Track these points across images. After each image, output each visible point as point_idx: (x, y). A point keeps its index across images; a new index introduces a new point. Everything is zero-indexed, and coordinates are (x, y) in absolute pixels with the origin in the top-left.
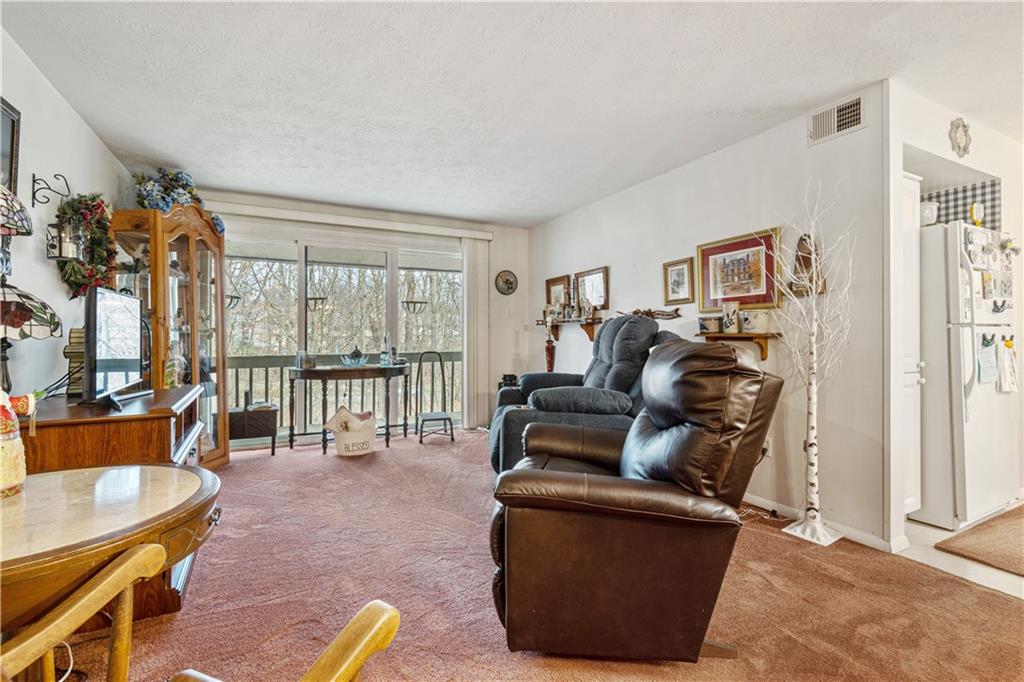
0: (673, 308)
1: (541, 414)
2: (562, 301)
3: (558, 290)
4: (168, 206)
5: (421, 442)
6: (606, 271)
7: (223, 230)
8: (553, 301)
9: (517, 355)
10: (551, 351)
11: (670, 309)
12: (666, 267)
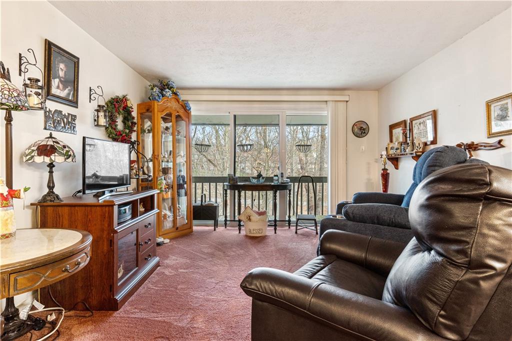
0: (497, 139)
2: (401, 140)
3: (398, 132)
4: (160, 98)
5: (296, 233)
6: (434, 114)
7: (190, 109)
8: (394, 140)
10: (385, 176)
11: (494, 140)
12: (488, 105)
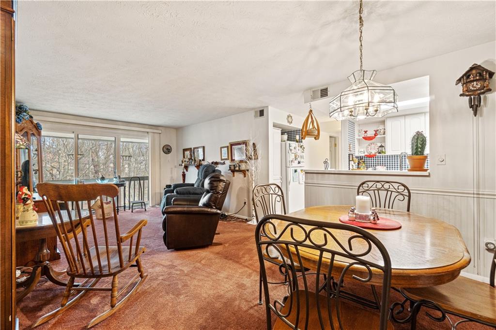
0: (223, 161)
1: (178, 195)
2: (189, 157)
3: (188, 153)
4: (21, 121)
5: (132, 212)
6: (204, 147)
8: (186, 157)
9: (172, 177)
10: (184, 176)
11: (222, 162)
12: (221, 148)
